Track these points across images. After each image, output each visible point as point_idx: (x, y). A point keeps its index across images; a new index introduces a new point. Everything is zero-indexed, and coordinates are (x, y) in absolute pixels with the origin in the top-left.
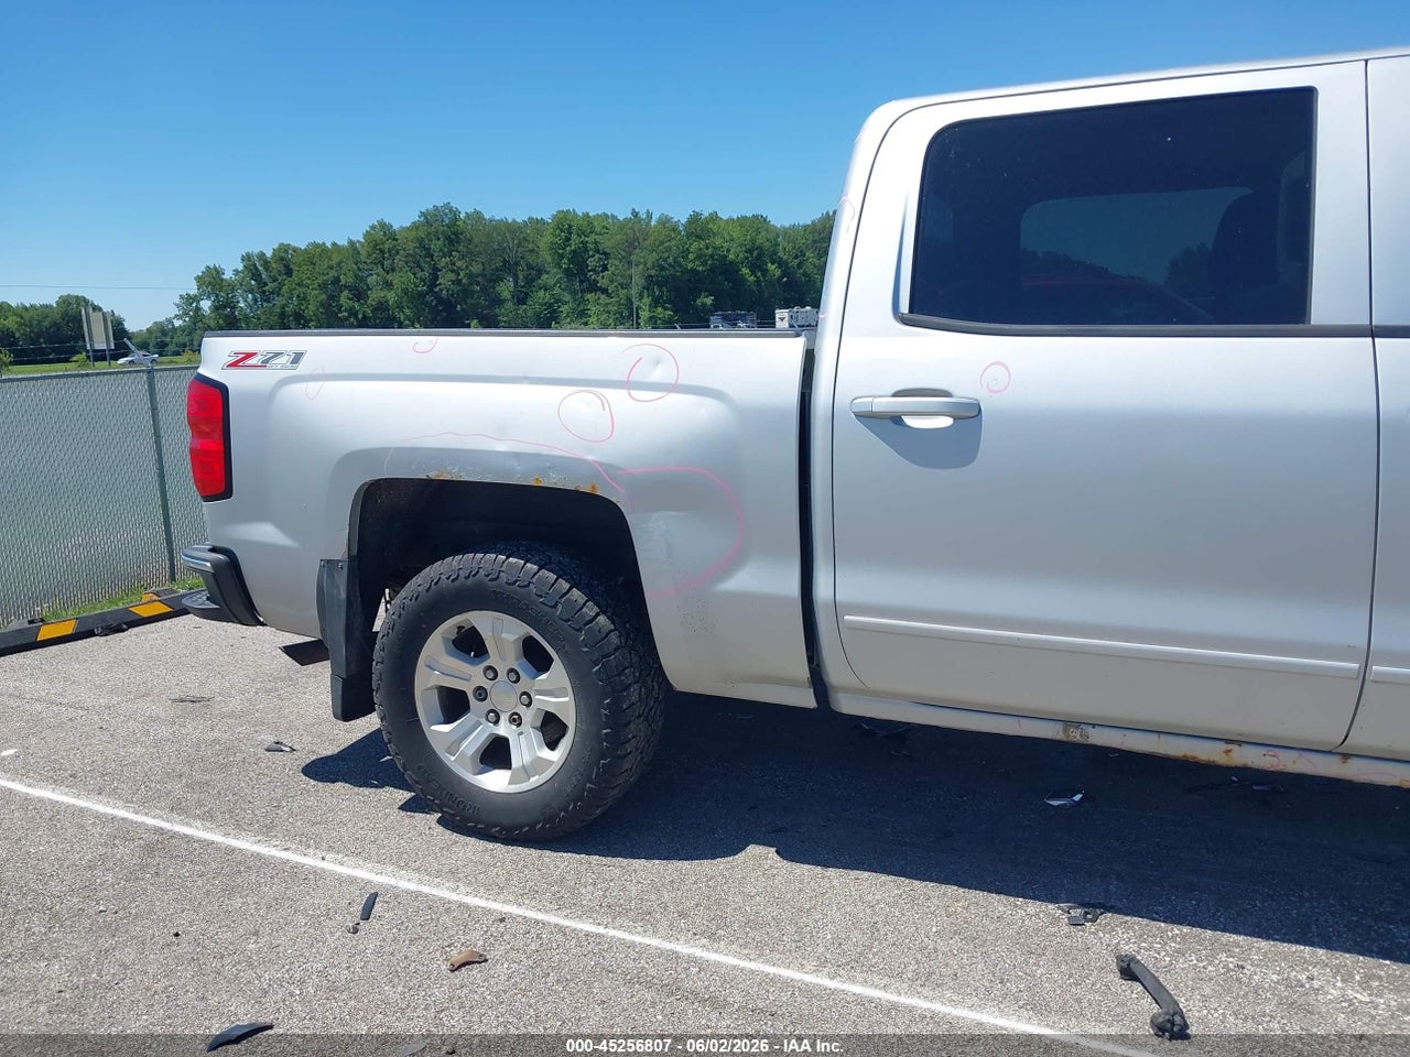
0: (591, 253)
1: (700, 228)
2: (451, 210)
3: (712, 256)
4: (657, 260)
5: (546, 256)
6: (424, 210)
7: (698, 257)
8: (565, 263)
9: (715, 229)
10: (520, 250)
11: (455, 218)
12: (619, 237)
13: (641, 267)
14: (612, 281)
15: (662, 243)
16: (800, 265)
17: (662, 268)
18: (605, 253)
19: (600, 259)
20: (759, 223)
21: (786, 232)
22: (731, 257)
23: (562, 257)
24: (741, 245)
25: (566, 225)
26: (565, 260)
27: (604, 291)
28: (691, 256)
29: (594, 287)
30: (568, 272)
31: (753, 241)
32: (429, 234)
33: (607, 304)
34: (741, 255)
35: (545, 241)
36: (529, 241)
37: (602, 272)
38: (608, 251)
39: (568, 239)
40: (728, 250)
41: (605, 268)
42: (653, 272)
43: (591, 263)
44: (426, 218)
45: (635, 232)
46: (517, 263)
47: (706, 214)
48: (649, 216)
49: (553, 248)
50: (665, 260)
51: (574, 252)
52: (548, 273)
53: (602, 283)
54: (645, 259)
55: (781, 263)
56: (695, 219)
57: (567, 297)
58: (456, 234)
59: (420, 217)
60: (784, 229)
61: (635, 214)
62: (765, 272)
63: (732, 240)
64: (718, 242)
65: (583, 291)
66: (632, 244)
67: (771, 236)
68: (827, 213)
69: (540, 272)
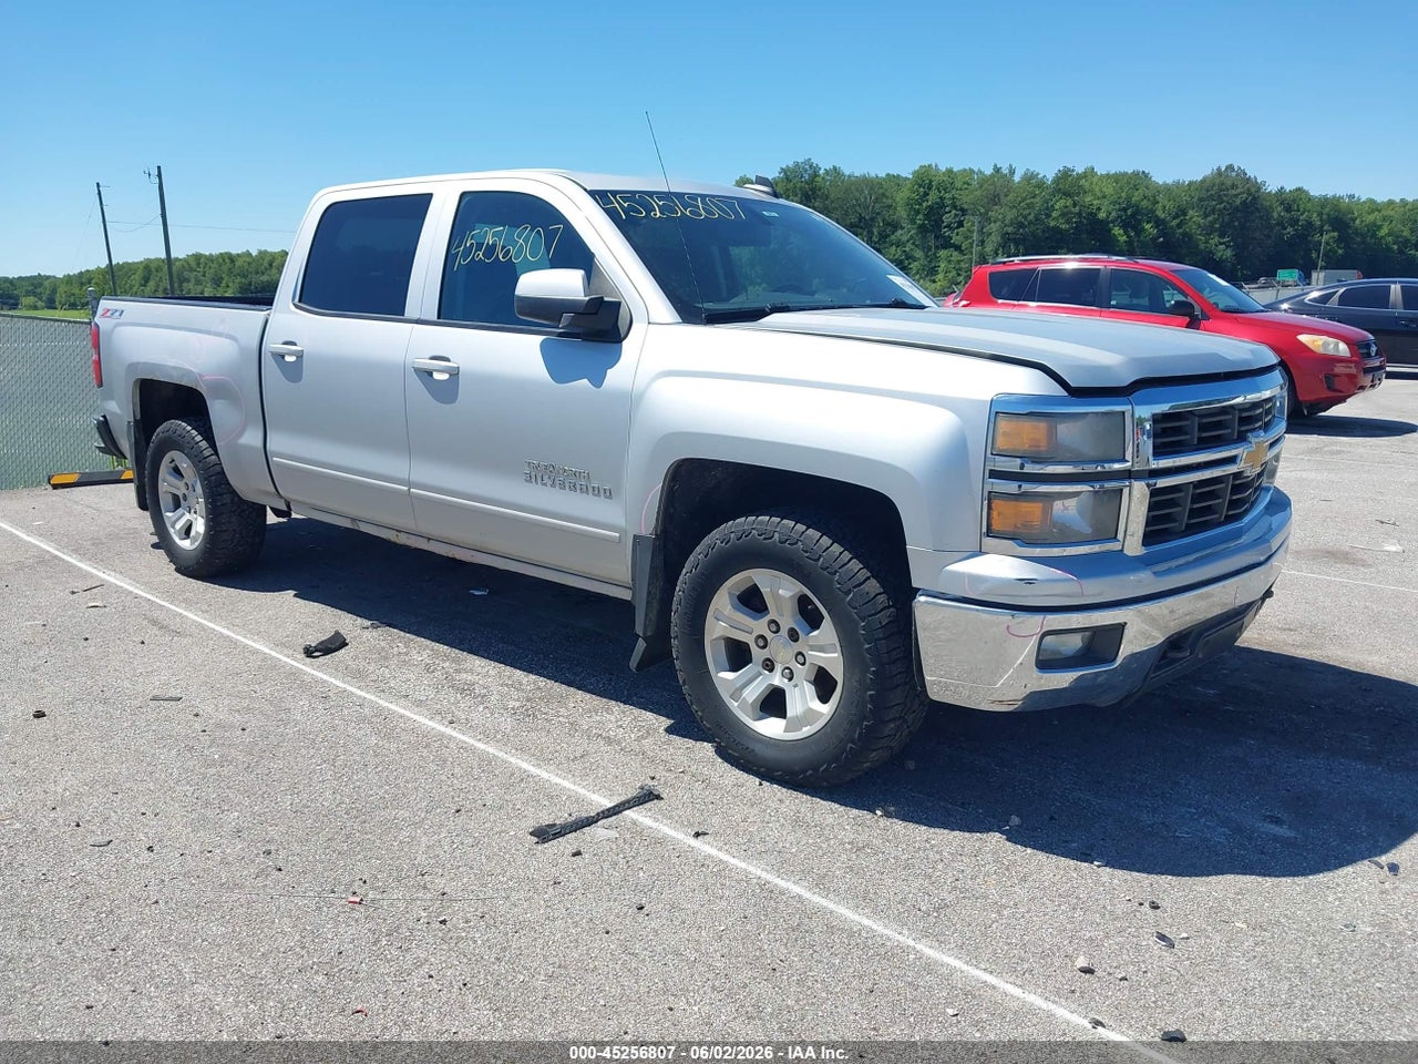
0: (947, 210)
1: (1068, 184)
2: (811, 166)
3: (1080, 214)
4: (1016, 218)
5: (902, 213)
6: (784, 167)
7: (1063, 215)
8: (920, 219)
9: (1087, 185)
10: (877, 206)
11: (816, 174)
12: (978, 193)
13: (998, 224)
14: (966, 238)
15: (1024, 200)
16: (1179, 226)
17: (1021, 225)
18: (962, 210)
19: (956, 215)
20: (1138, 180)
21: (1167, 189)
22: (1102, 215)
23: (918, 212)
24: (1114, 203)
25: (925, 181)
26: (920, 216)
27: (958, 248)
28: (1054, 214)
29: (947, 244)
30: (922, 229)
31: (1129, 199)
32: (788, 190)
33: (959, 262)
34: (1114, 214)
35: (902, 196)
36: (887, 198)
37: (957, 227)
38: (966, 207)
39: (926, 194)
40: (1099, 209)
41: (961, 224)
42: (1010, 230)
43: (947, 219)
44: (785, 173)
45: (996, 188)
46: (872, 219)
47: (1080, 170)
48: (1012, 172)
49: (909, 204)
50: (1025, 218)
51: (930, 207)
52: (902, 228)
53: (956, 239)
54: (1004, 214)
55: (1158, 222)
56: (1065, 174)
57: (918, 254)
58: (813, 190)
59: (780, 173)
60: (1165, 185)
61: (997, 170)
62: (1139, 231)
63: (1104, 197)
64: (1088, 199)
65: (937, 248)
66: (995, 199)
67: (1149, 194)
68: (1219, 169)
69: (895, 226)
